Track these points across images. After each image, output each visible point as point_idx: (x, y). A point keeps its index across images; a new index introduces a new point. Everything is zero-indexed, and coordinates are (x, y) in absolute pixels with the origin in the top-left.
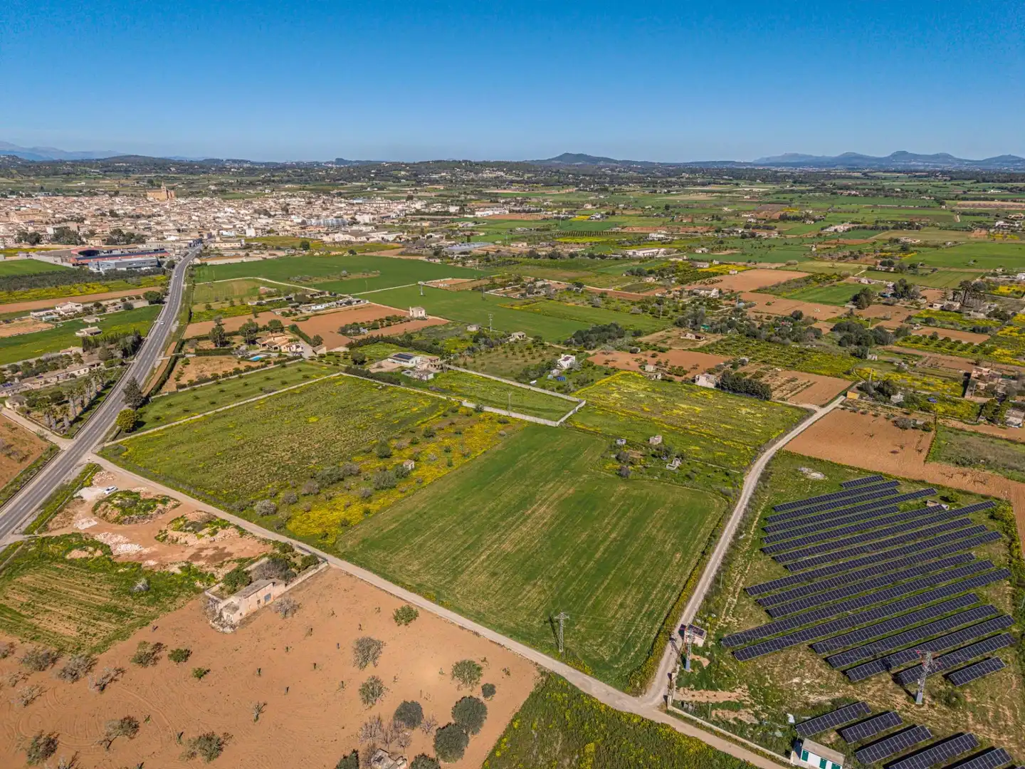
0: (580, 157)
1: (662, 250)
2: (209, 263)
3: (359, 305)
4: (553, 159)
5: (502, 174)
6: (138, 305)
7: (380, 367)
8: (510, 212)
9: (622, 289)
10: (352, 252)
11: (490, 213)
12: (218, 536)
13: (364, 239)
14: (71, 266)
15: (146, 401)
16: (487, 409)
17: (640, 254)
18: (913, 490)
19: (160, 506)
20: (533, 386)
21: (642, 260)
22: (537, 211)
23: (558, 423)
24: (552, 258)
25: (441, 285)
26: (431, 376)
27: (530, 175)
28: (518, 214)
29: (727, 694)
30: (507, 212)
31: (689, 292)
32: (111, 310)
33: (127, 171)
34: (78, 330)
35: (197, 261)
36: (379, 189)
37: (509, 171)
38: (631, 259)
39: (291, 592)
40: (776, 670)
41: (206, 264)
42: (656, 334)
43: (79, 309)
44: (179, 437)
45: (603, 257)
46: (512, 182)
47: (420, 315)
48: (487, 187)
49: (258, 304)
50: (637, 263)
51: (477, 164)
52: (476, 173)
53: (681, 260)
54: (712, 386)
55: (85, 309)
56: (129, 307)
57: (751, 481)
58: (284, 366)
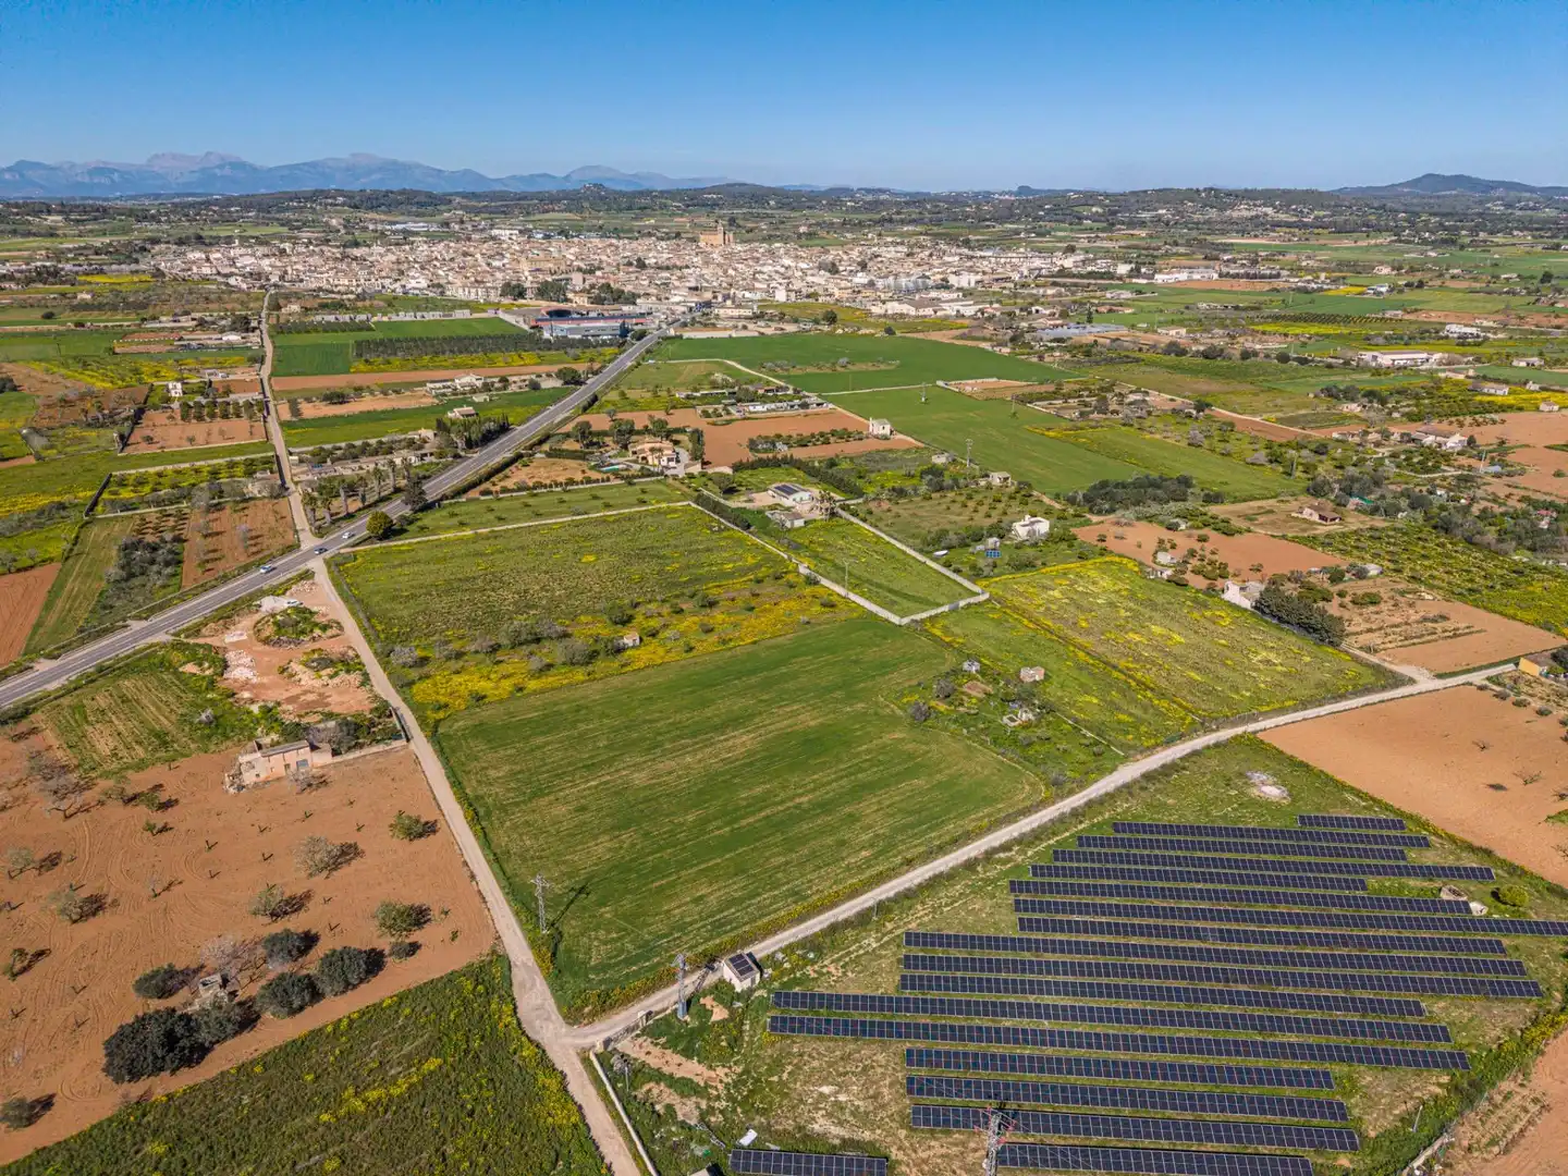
0: (1459, 180)
1: (1437, 356)
2: (686, 335)
3: (819, 409)
4: (1400, 185)
5: (1269, 210)
6: (547, 384)
7: (750, 501)
8: (1221, 275)
9: (1279, 420)
10: (889, 331)
11: (1183, 276)
12: (336, 680)
13: (929, 311)
14: (526, 327)
15: (428, 507)
16: (824, 582)
17: (1385, 360)
18: (1451, 861)
19: (317, 632)
20: (936, 560)
21: (1378, 371)
22: (1271, 277)
23: (906, 621)
24: (1207, 357)
25: (969, 389)
26: (799, 523)
27: (1322, 213)
28: (1234, 281)
29: (701, 1068)
30: (1216, 276)
31: (1402, 435)
32: (513, 388)
33: (715, 204)
34: (451, 410)
35: (672, 332)
36: (1038, 235)
37: (1286, 207)
38: (1362, 368)
39: (335, 765)
40: (815, 1064)
41: (681, 337)
42: (1252, 504)
43: (479, 384)
44: (421, 554)
45: (1303, 361)
46: (1277, 225)
47: (881, 432)
48: (1224, 233)
49: (688, 397)
50: (1367, 376)
51: (1229, 194)
52: (1222, 210)
53: (1461, 377)
54: (1247, 604)
55: (485, 385)
56: (535, 386)
57: (1128, 773)
58: (630, 484)
